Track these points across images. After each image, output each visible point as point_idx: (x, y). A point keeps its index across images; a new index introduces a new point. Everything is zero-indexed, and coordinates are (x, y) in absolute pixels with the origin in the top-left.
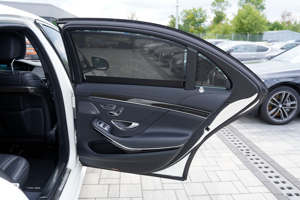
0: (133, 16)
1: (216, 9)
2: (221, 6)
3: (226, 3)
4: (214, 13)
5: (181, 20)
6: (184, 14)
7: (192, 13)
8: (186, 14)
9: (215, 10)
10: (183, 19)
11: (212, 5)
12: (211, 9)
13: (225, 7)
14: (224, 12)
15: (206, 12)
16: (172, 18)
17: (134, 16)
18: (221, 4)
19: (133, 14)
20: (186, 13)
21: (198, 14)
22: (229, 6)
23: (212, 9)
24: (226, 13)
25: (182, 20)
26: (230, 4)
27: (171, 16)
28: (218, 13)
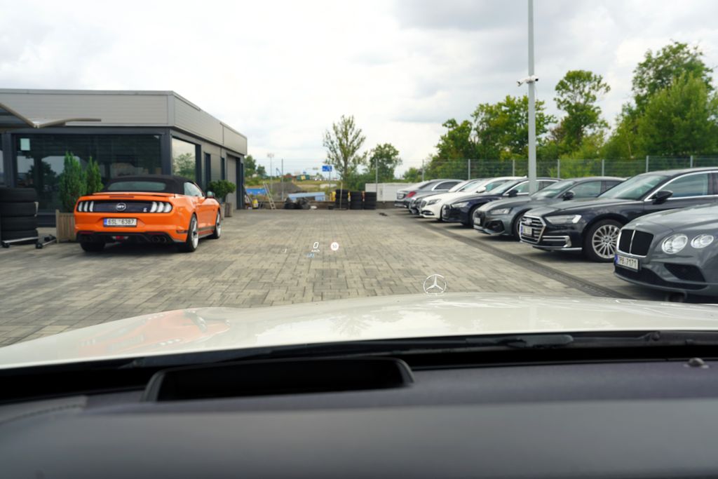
0: (348, 127)
1: (568, 99)
2: (583, 91)
3: (596, 83)
4: (565, 109)
5: (475, 132)
6: (483, 115)
7: (505, 112)
8: (488, 116)
9: (568, 102)
10: (481, 127)
11: (557, 88)
12: (555, 99)
13: (593, 93)
14: (592, 106)
15: (541, 107)
16: (452, 126)
17: (350, 127)
18: (584, 86)
19: (349, 121)
20: (486, 112)
21: (521, 114)
22: (603, 89)
23: (559, 100)
24: (598, 108)
25: (478, 133)
26: (605, 85)
27: (450, 122)
28: (577, 106)
